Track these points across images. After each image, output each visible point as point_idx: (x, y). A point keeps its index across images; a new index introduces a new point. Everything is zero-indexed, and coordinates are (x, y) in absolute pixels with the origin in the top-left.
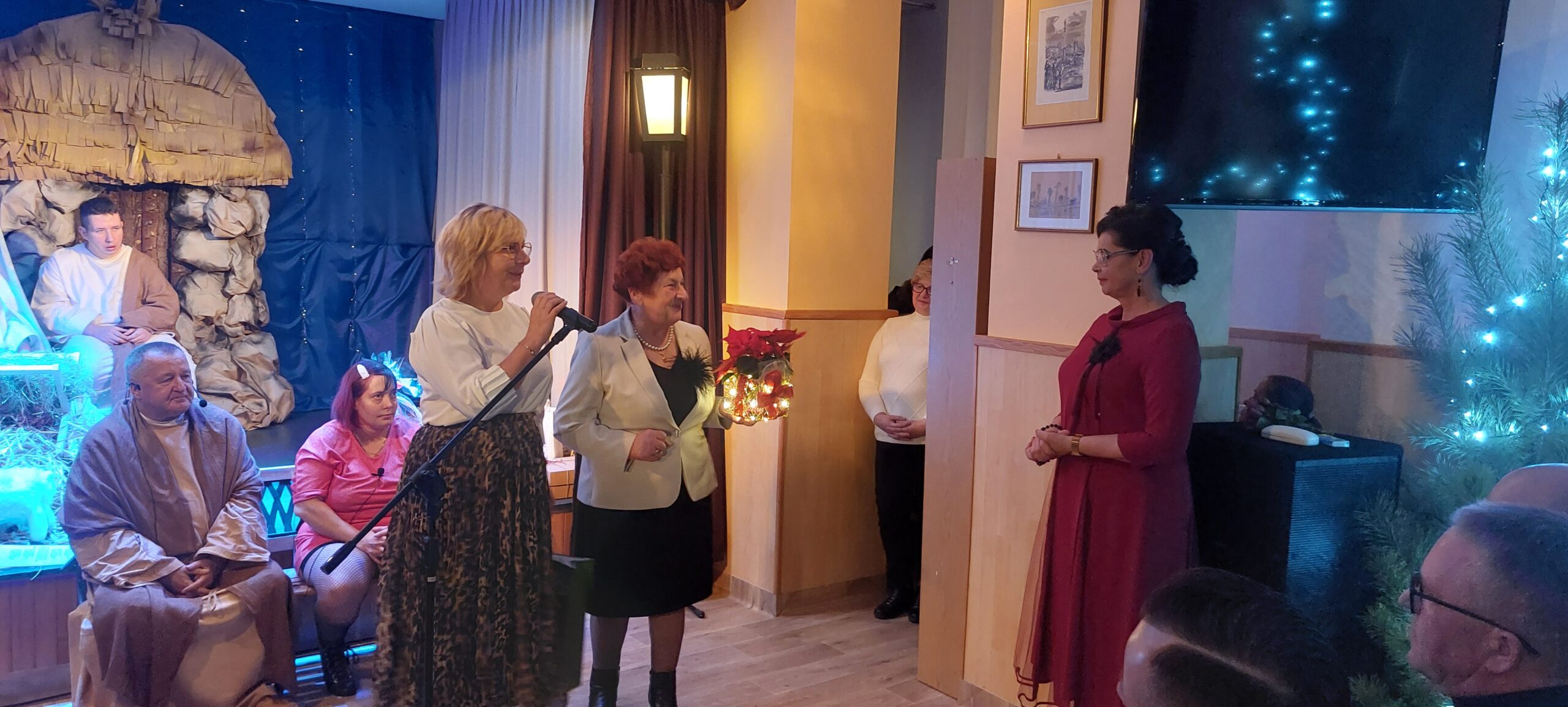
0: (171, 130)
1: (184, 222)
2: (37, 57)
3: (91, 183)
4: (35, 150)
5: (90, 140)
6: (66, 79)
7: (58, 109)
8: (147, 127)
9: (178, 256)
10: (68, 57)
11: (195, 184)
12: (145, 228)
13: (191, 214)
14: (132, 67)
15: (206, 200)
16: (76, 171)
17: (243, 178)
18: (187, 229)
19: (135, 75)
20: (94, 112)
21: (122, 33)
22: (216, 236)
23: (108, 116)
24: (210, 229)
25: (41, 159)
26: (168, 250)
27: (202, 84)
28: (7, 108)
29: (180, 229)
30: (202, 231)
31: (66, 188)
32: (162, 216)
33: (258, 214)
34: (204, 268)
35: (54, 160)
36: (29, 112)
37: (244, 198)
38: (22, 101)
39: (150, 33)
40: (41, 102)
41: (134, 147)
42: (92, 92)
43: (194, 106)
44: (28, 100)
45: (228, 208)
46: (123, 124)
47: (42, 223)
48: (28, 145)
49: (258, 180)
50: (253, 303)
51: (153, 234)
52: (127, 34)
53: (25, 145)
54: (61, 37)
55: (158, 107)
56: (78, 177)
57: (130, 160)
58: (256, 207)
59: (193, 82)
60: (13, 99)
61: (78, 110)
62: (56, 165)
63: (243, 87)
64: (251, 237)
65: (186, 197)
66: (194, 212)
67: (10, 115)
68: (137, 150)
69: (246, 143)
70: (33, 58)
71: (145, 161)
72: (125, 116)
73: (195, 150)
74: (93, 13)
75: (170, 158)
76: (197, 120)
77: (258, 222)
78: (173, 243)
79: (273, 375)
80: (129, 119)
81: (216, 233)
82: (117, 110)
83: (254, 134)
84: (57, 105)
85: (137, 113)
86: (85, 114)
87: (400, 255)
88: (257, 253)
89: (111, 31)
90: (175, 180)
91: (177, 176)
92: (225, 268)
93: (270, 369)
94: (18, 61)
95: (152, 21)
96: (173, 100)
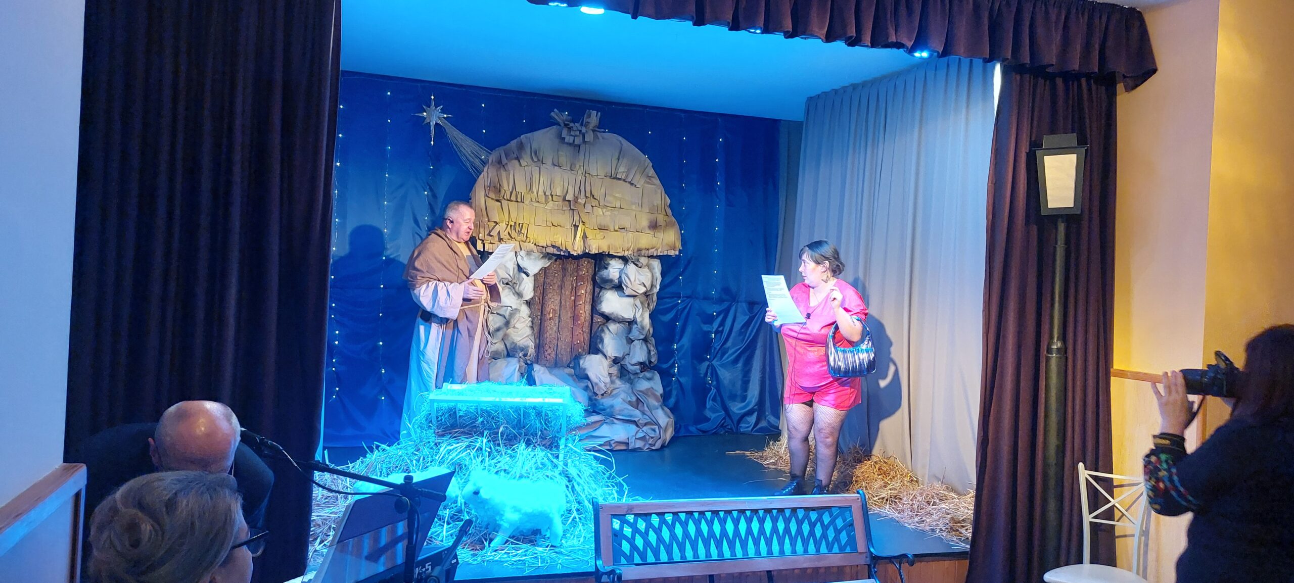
0: (601, 213)
1: (606, 283)
2: (519, 161)
3: (548, 253)
4: (515, 229)
5: (549, 221)
6: (536, 176)
7: (529, 199)
8: (585, 211)
9: (600, 309)
10: (539, 160)
11: (616, 254)
12: (577, 288)
13: (611, 277)
14: (578, 166)
15: (622, 266)
16: (541, 244)
17: (648, 250)
18: (605, 289)
19: (580, 172)
20: (553, 200)
21: (574, 141)
22: (627, 294)
23: (561, 203)
24: (623, 289)
25: (518, 236)
26: (592, 305)
27: (623, 177)
28: (498, 199)
29: (601, 288)
30: (617, 291)
31: (532, 257)
32: (590, 279)
33: (655, 278)
34: (616, 319)
35: (527, 237)
36: (512, 201)
37: (646, 265)
38: (508, 193)
39: (592, 140)
40: (520, 193)
41: (578, 226)
42: (552, 186)
43: (617, 195)
44: (511, 193)
45: (637, 274)
46: (571, 209)
47: (515, 283)
48: (511, 226)
49: (659, 251)
50: (647, 347)
51: (583, 292)
52: (578, 141)
53: (509, 226)
54: (535, 146)
55: (593, 196)
56: (541, 250)
57: (575, 237)
58: (654, 271)
59: (617, 176)
60: (503, 192)
61: (542, 199)
62: (528, 241)
63: (650, 180)
64: (648, 296)
65: (608, 264)
66: (613, 276)
67: (500, 203)
68: (580, 229)
69: (651, 222)
70: (516, 162)
71: (585, 237)
72: (572, 203)
73: (617, 228)
74: (555, 127)
75: (600, 234)
76: (618, 206)
77: (654, 284)
78: (595, 299)
79: (661, 406)
80: (574, 205)
81: (627, 292)
82: (567, 199)
83: (656, 215)
84: (529, 196)
85: (579, 200)
86: (546, 202)
87: (747, 311)
88: (651, 307)
89: (566, 140)
90: (603, 252)
91: (604, 249)
92: (630, 319)
93: (658, 401)
94: (507, 164)
95: (594, 131)
96: (603, 191)
